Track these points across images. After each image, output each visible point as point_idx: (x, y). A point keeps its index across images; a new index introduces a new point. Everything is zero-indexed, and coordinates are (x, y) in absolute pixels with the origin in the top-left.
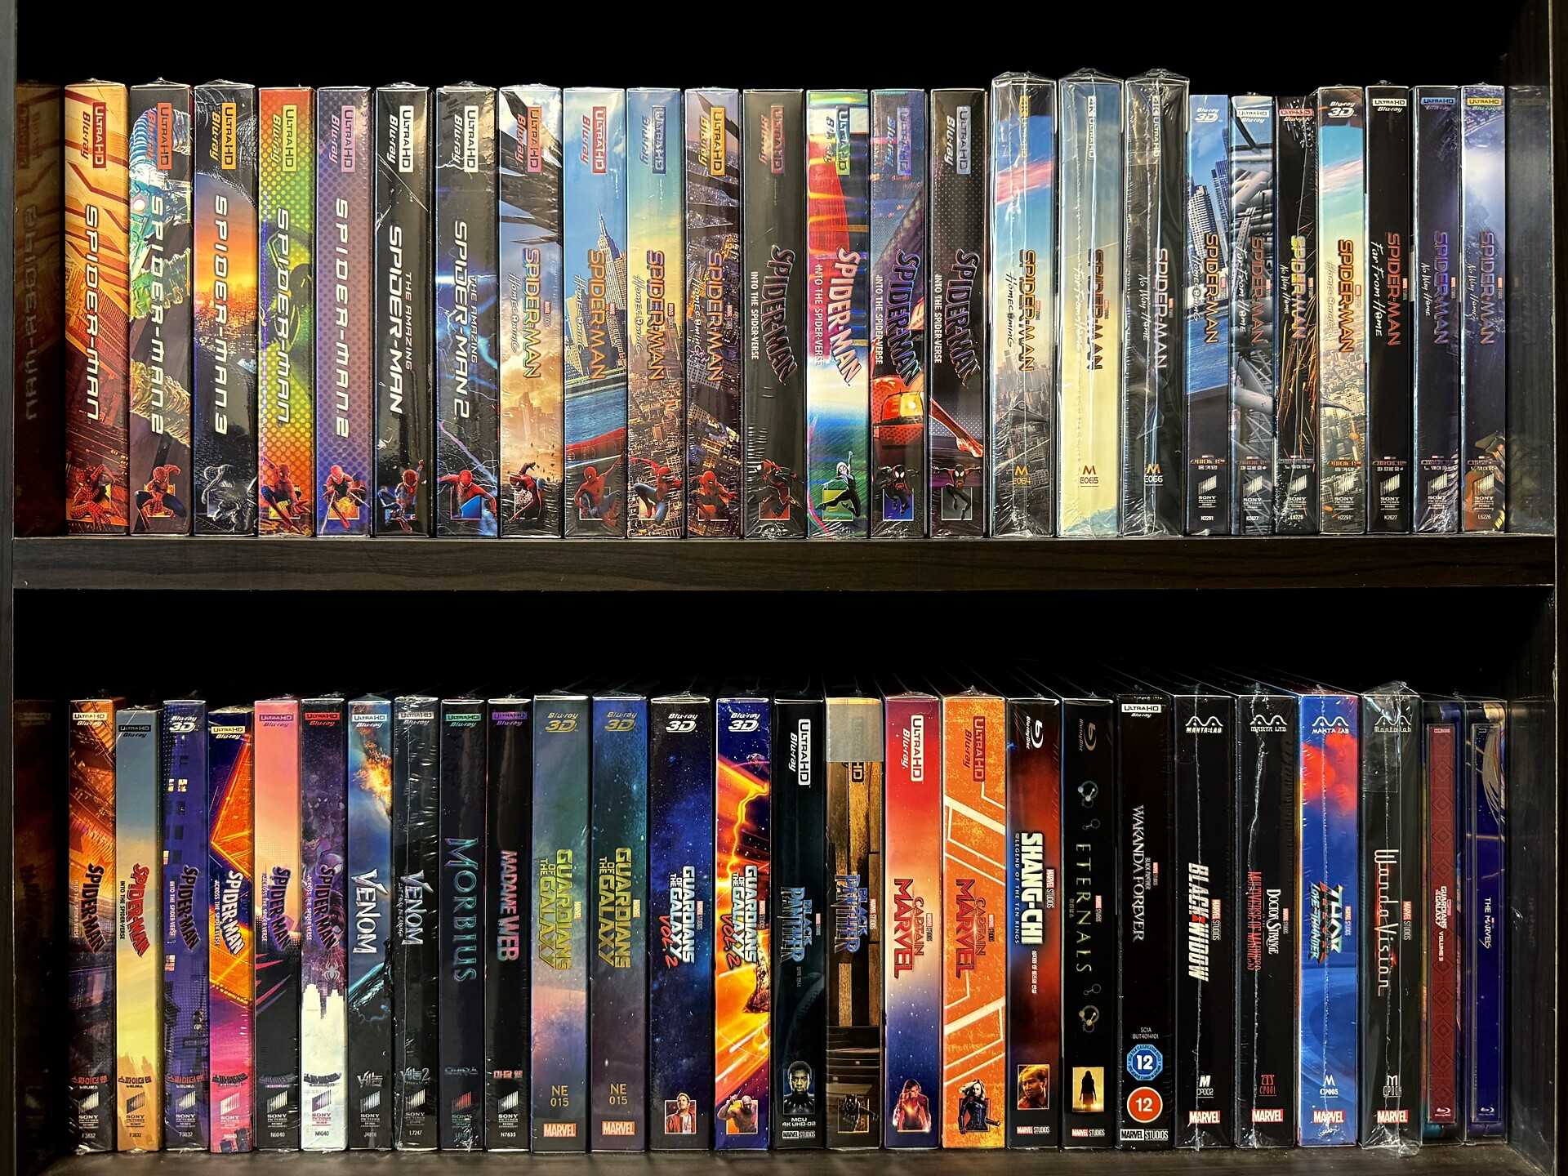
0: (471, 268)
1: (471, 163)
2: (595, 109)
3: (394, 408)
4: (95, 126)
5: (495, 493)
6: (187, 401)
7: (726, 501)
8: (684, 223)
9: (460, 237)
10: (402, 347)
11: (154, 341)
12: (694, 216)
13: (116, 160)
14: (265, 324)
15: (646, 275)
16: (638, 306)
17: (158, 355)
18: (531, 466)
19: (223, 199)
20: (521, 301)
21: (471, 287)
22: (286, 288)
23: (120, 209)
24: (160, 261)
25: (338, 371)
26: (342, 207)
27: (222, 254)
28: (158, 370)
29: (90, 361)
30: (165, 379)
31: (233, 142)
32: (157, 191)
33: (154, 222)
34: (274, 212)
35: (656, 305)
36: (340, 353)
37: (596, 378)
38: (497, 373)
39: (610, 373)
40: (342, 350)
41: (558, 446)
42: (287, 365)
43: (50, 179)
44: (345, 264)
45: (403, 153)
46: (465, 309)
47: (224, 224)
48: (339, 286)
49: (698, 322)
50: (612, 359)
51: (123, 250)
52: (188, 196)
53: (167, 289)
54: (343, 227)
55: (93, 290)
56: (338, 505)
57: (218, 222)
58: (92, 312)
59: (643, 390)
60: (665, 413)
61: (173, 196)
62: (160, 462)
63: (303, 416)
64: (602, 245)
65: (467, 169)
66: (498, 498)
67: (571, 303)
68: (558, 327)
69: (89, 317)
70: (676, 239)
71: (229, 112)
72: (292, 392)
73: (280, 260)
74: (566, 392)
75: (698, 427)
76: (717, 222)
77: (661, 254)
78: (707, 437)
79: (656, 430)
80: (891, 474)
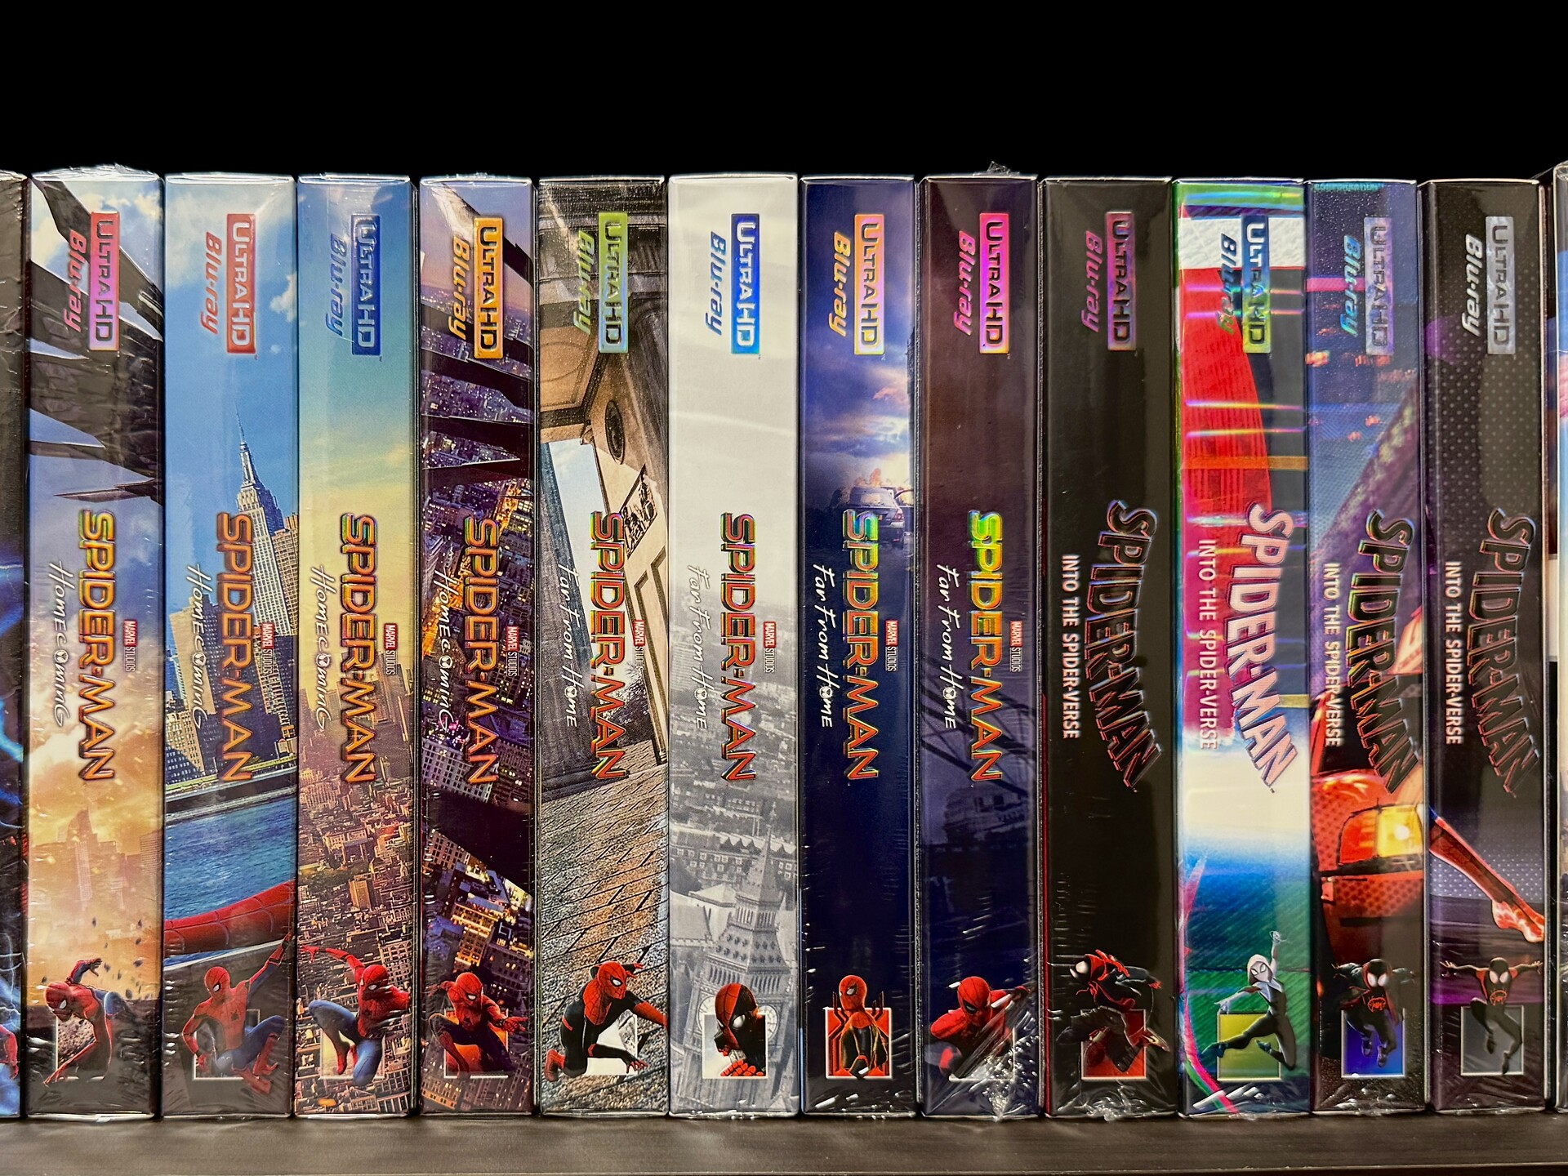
2: (231, 219)
7: (503, 1035)
8: (420, 455)
12: (438, 443)
15: (338, 566)
16: (322, 631)
18: (91, 966)
20: (74, 622)
35: (358, 629)
37: (231, 779)
38: (21, 770)
39: (263, 769)
41: (151, 924)
49: (446, 662)
50: (263, 744)
59: (330, 804)
60: (378, 851)
64: (246, 501)
67: (183, 623)
68: (153, 673)
70: (402, 490)
74: (174, 807)
75: (445, 881)
76: (486, 455)
77: (369, 522)
78: (464, 901)
79: (357, 888)
80: (1359, 980)
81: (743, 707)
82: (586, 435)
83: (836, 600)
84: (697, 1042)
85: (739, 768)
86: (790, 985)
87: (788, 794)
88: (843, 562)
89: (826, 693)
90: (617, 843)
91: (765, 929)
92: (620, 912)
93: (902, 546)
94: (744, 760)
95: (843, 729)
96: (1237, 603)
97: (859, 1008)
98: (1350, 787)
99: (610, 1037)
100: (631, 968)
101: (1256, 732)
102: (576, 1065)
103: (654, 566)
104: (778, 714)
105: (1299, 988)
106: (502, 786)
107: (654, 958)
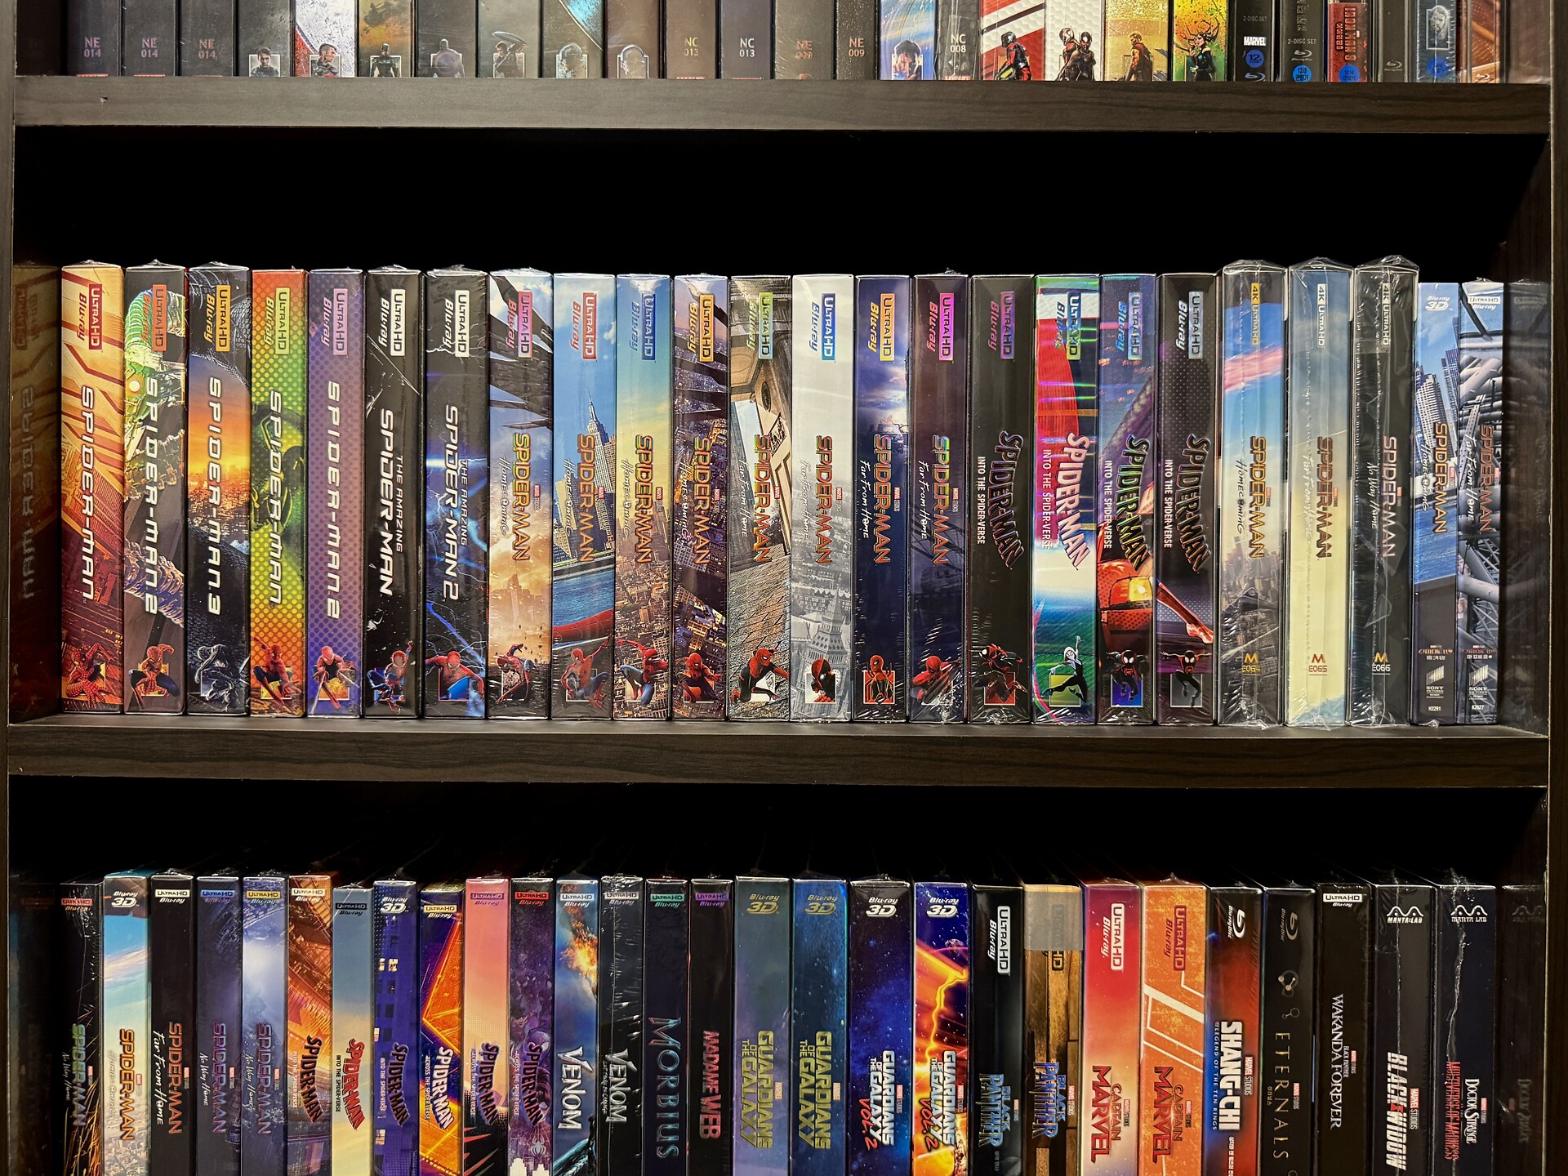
0: (463, 451)
1: (462, 348)
3: (384, 589)
4: (91, 308)
5: (483, 674)
6: (181, 582)
7: (711, 683)
8: (673, 407)
9: (450, 421)
10: (393, 528)
11: (148, 522)
12: (683, 402)
13: (111, 342)
14: (257, 506)
15: (634, 460)
16: (627, 491)
17: (152, 535)
18: (519, 647)
19: (216, 381)
20: (511, 486)
21: (462, 471)
22: (278, 471)
23: (115, 390)
24: (154, 442)
25: (330, 553)
26: (334, 391)
27: (215, 436)
28: (152, 550)
29: (86, 541)
30: (159, 559)
31: (227, 325)
32: (152, 373)
33: (148, 404)
34: (267, 394)
35: (644, 491)
36: (331, 535)
37: (584, 560)
38: (486, 555)
39: (599, 556)
40: (333, 531)
41: (546, 628)
42: (279, 547)
43: (47, 360)
44: (337, 446)
45: (395, 336)
46: (455, 492)
47: (218, 406)
48: (331, 469)
49: (685, 506)
50: (599, 543)
51: (117, 429)
52: (182, 378)
53: (161, 470)
54: (335, 410)
55: (89, 470)
56: (328, 685)
57: (211, 404)
58: (87, 492)
59: (630, 573)
60: (653, 595)
61: (167, 378)
62: (154, 642)
63: (294, 597)
64: (591, 429)
65: (458, 354)
66: (487, 679)
67: (562, 487)
68: (548, 510)
69: (84, 497)
70: (665, 424)
71: (223, 294)
72: (285, 573)
73: (272, 442)
74: (555, 574)
75: (685, 609)
76: (705, 408)
77: (649, 439)
78: (694, 619)
79: (642, 612)
80: (1120, 660)
81: (826, 528)
82: (752, 398)
83: (871, 478)
84: (803, 686)
85: (824, 557)
86: (847, 660)
87: (848, 570)
88: (873, 460)
89: (866, 522)
90: (766, 592)
91: (836, 634)
92: (768, 625)
93: (902, 452)
94: (827, 553)
95: (873, 539)
96: (1060, 480)
97: (879, 671)
98: (1116, 568)
99: (762, 684)
100: (772, 651)
101: (1069, 541)
102: (745, 697)
103: (785, 461)
104: (843, 532)
105: (1090, 663)
106: (712, 565)
107: (783, 647)
